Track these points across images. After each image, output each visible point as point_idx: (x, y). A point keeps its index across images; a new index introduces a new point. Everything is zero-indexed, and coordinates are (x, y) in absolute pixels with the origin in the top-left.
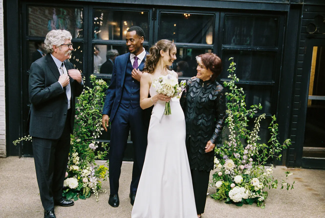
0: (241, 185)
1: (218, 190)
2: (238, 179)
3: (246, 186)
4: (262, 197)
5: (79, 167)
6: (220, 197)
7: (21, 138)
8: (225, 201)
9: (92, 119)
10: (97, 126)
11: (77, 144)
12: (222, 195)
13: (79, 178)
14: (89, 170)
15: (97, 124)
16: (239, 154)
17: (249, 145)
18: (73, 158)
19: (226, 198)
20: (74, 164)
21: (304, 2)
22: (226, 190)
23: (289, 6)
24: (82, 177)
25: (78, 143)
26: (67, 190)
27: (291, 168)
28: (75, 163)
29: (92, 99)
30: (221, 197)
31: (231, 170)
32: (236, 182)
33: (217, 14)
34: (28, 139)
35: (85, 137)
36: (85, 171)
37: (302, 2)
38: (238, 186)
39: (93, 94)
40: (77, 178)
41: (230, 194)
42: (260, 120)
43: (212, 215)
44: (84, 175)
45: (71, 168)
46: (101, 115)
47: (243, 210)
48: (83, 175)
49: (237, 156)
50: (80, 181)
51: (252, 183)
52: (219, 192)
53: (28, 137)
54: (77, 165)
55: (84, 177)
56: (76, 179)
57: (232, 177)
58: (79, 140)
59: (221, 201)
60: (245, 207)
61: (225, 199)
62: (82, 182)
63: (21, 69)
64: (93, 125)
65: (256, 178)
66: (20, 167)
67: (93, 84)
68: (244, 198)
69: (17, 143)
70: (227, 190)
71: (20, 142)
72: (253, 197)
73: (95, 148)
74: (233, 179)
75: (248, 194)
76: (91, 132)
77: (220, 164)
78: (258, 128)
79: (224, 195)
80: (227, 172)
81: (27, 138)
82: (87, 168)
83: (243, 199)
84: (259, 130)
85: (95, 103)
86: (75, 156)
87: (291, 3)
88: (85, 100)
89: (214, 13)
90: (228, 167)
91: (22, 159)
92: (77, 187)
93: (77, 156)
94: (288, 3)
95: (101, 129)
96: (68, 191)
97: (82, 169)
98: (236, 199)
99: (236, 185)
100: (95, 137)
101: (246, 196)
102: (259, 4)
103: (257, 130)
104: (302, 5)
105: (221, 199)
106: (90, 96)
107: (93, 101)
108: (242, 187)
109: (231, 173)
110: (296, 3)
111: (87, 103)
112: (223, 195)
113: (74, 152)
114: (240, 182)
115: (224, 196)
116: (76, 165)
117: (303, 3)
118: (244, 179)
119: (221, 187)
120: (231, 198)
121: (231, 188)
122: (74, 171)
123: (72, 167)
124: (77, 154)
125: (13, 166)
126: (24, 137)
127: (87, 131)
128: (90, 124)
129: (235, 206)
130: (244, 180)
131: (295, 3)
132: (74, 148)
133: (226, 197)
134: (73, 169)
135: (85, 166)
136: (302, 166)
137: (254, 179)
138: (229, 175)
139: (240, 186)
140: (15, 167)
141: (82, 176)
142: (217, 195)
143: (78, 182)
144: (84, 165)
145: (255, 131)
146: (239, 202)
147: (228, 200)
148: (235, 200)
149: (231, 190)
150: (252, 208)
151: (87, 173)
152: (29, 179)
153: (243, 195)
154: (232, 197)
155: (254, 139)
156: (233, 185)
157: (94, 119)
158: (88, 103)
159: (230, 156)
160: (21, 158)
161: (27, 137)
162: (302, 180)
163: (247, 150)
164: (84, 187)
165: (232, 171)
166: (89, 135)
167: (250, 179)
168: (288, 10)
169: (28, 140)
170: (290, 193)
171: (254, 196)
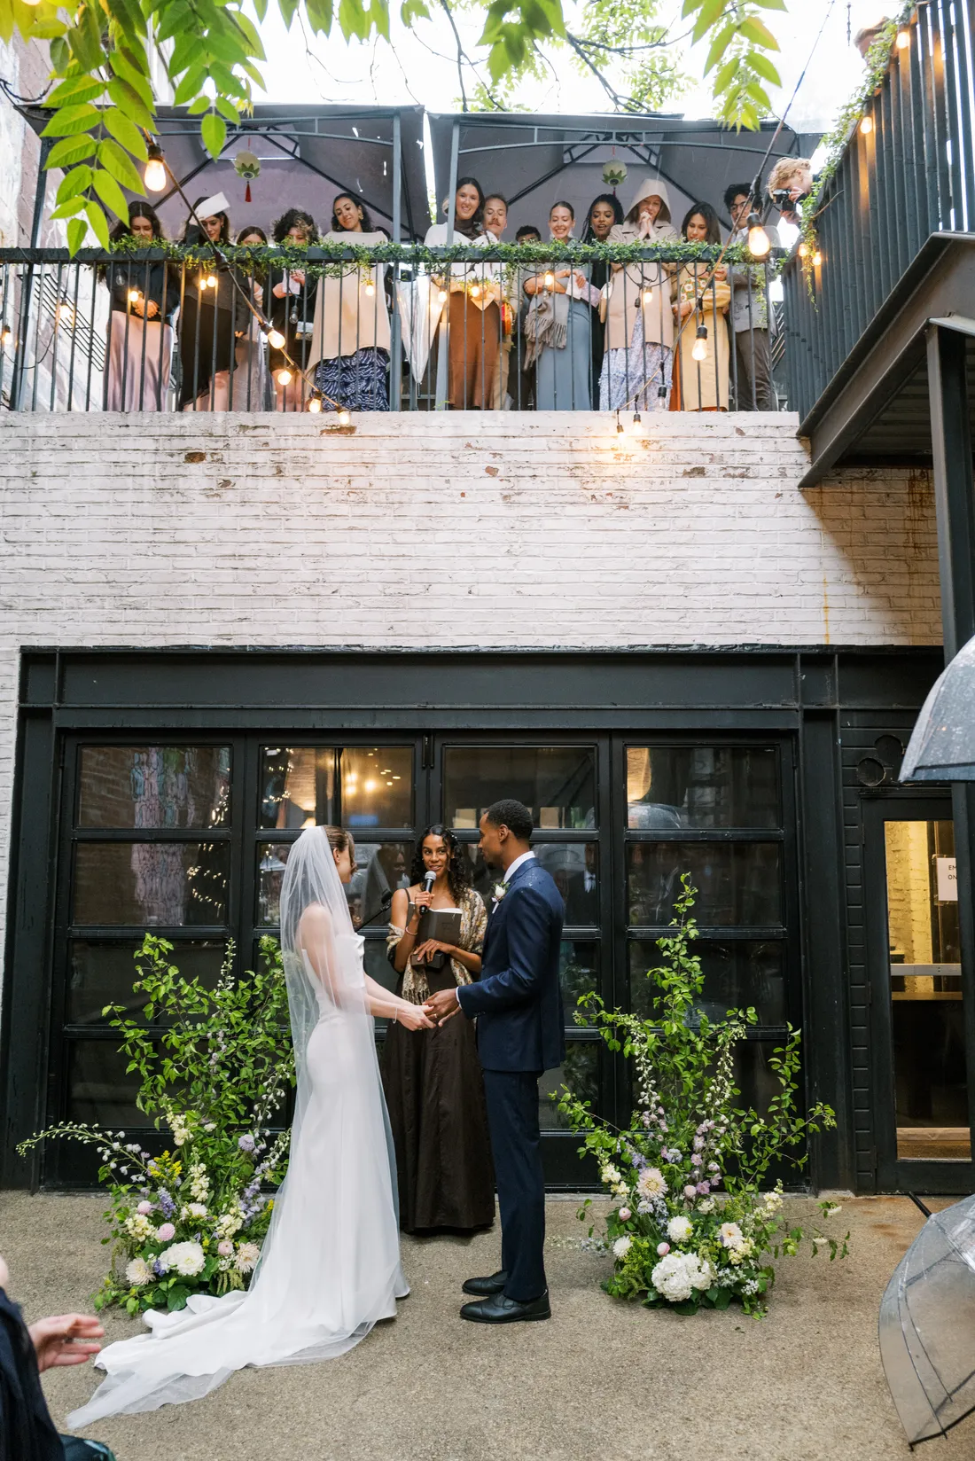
0: (689, 1246)
1: (620, 1264)
2: (679, 1227)
3: (703, 1249)
4: (752, 1282)
5: (209, 1208)
6: (628, 1287)
7: (38, 1133)
8: (644, 1301)
9: (252, 1066)
10: (265, 1084)
11: (205, 1137)
12: (634, 1281)
13: (206, 1242)
14: (236, 1216)
15: (266, 1079)
16: (678, 1151)
17: (706, 1120)
18: (193, 1179)
19: (647, 1291)
20: (193, 1200)
21: (840, 702)
22: (642, 1263)
23: (800, 716)
24: (215, 1239)
25: (210, 1135)
26: (172, 1281)
27: (865, 1194)
28: (196, 1196)
29: (261, 1005)
30: (631, 1289)
31: (656, 1199)
32: (675, 1238)
33: (603, 744)
34: (61, 1133)
35: (229, 1118)
36: (226, 1220)
37: (834, 703)
38: (677, 1248)
39: (265, 991)
40: (201, 1242)
41: (657, 1275)
42: (731, 1045)
44: (222, 1232)
45: (184, 1212)
46: (280, 1053)
47: (695, 1327)
48: (220, 1232)
49: (671, 1156)
50: (211, 1253)
51: (722, 1240)
52: (624, 1271)
53: (60, 1128)
54: (203, 1203)
55: (223, 1238)
56: (198, 1246)
57: (662, 1221)
58: (210, 1127)
59: (633, 1300)
60: (706, 1318)
61: (643, 1294)
62: (214, 1255)
63: (53, 921)
64: (257, 1083)
65: (734, 1225)
66: (33, 1220)
67: (268, 962)
68: (697, 1286)
69: (28, 1149)
70: (646, 1263)
71: (37, 1145)
72: (726, 1282)
73: (257, 1151)
74: (665, 1228)
75: (708, 1273)
76: (249, 1102)
77: (622, 1182)
78: (726, 1068)
79: (641, 1279)
80: (645, 1207)
81: (57, 1131)
82: (231, 1211)
83: (694, 1289)
84: (731, 1076)
85: (267, 1018)
86: (197, 1175)
87: (805, 707)
88: (238, 1008)
89: (595, 741)
90: (647, 1192)
91: (40, 1198)
92: (201, 1270)
93: (204, 1173)
94: (797, 707)
95: (278, 1094)
96: (175, 1284)
97: (218, 1215)
98: (675, 1292)
99: (673, 1246)
100: (260, 1118)
101: (702, 1280)
102: (717, 713)
103: (725, 1075)
104: (835, 711)
105: (631, 1295)
106: (254, 997)
108: (690, 1254)
109: (655, 1210)
110: (818, 707)
111: (243, 1019)
112: (637, 1280)
113: (194, 1163)
114: (685, 1238)
115: (640, 1284)
116: (199, 1202)
117: (837, 706)
118: (696, 1227)
119: (629, 1254)
120: (660, 1290)
121: (658, 1258)
122: (193, 1220)
123: (186, 1210)
124: (203, 1166)
125: (14, 1219)
126: (47, 1130)
127: (239, 1101)
128: (245, 1080)
129: (674, 1315)
130: (695, 1231)
131: (814, 707)
132: (194, 1149)
133: (646, 1288)
134: (191, 1214)
135: (225, 1205)
136: (900, 1190)
137: (726, 1226)
138: (652, 1216)
139: (684, 1249)
140: (18, 1222)
141: (215, 1235)
142: (620, 1281)
143: (205, 1254)
144: (223, 1203)
145: (720, 1077)
146: (685, 1300)
147: (651, 1297)
148: (671, 1294)
149: (658, 1265)
150: (726, 1321)
151: (230, 1226)
152: (58, 1255)
153: (693, 1280)
154: (662, 1285)
155: (718, 1103)
156: (662, 1247)
157: (258, 1064)
158: (246, 1017)
159: (653, 1157)
160: (37, 1194)
161: (56, 1126)
162: (894, 1232)
163: (702, 1138)
164: (222, 1269)
165: (660, 1203)
166: (243, 1113)
167: (715, 1228)
168: (800, 726)
169: (58, 1135)
170: (850, 1272)
171: (730, 1277)
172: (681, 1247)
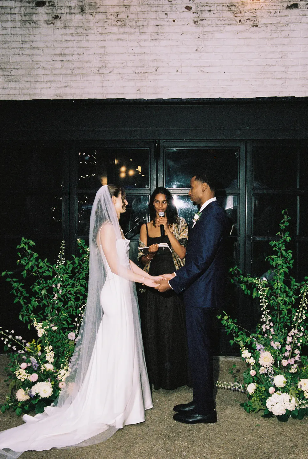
0: (284, 390)
1: (251, 397)
2: (280, 380)
3: (292, 391)
5: (55, 366)
8: (262, 414)
9: (73, 300)
10: (80, 308)
11: (52, 333)
12: (257, 405)
13: (53, 382)
14: (67, 370)
16: (279, 343)
17: (294, 329)
18: (46, 353)
20: (47, 362)
22: (261, 396)
24: (57, 381)
25: (55, 332)
26: (37, 400)
28: (48, 360)
29: (78, 272)
30: (256, 408)
31: (269, 367)
32: (278, 385)
33: (242, 147)
35: (64, 324)
36: (62, 372)
38: (279, 390)
39: (80, 265)
40: (51, 382)
41: (269, 403)
43: (241, 437)
47: (287, 428)
48: (60, 377)
49: (276, 346)
50: (55, 387)
51: (301, 387)
52: (253, 400)
54: (52, 363)
55: (60, 380)
56: (49, 384)
57: (271, 377)
58: (55, 328)
59: (256, 413)
60: (293, 423)
61: (262, 411)
62: (58, 388)
65: (307, 379)
67: (81, 251)
68: (289, 409)
70: (263, 397)
72: (303, 407)
74: (273, 380)
75: (294, 403)
76: (73, 317)
77: (252, 358)
79: (261, 404)
80: (263, 370)
82: (65, 368)
83: (287, 410)
84: (306, 308)
86: (48, 351)
88: (67, 273)
89: (239, 145)
90: (264, 363)
92: (50, 395)
93: (51, 350)
96: (39, 401)
97: (59, 370)
98: (278, 411)
99: (277, 389)
100: (78, 325)
101: (292, 407)
103: (304, 308)
105: (255, 411)
107: (79, 274)
108: (286, 393)
109: (268, 372)
111: (69, 278)
113: (47, 345)
114: (283, 385)
115: (261, 406)
116: (50, 363)
118: (288, 380)
119: (254, 393)
120: (270, 410)
121: (269, 395)
122: (47, 372)
123: (43, 367)
124: (51, 348)
127: (68, 316)
128: (71, 307)
130: (288, 382)
132: (47, 339)
133: (263, 408)
134: (46, 369)
135: (62, 365)
137: (303, 380)
138: (266, 374)
141: (57, 379)
142: (250, 405)
143: (53, 388)
144: (61, 363)
145: (301, 309)
146: (282, 415)
147: (266, 412)
148: (276, 412)
149: (270, 398)
151: (64, 375)
153: (287, 406)
154: (271, 408)
155: (300, 321)
156: (272, 390)
159: (267, 346)
163: (291, 338)
165: (271, 368)
166: (70, 322)
167: (298, 381)
171: (305, 405)
172: (281, 390)
